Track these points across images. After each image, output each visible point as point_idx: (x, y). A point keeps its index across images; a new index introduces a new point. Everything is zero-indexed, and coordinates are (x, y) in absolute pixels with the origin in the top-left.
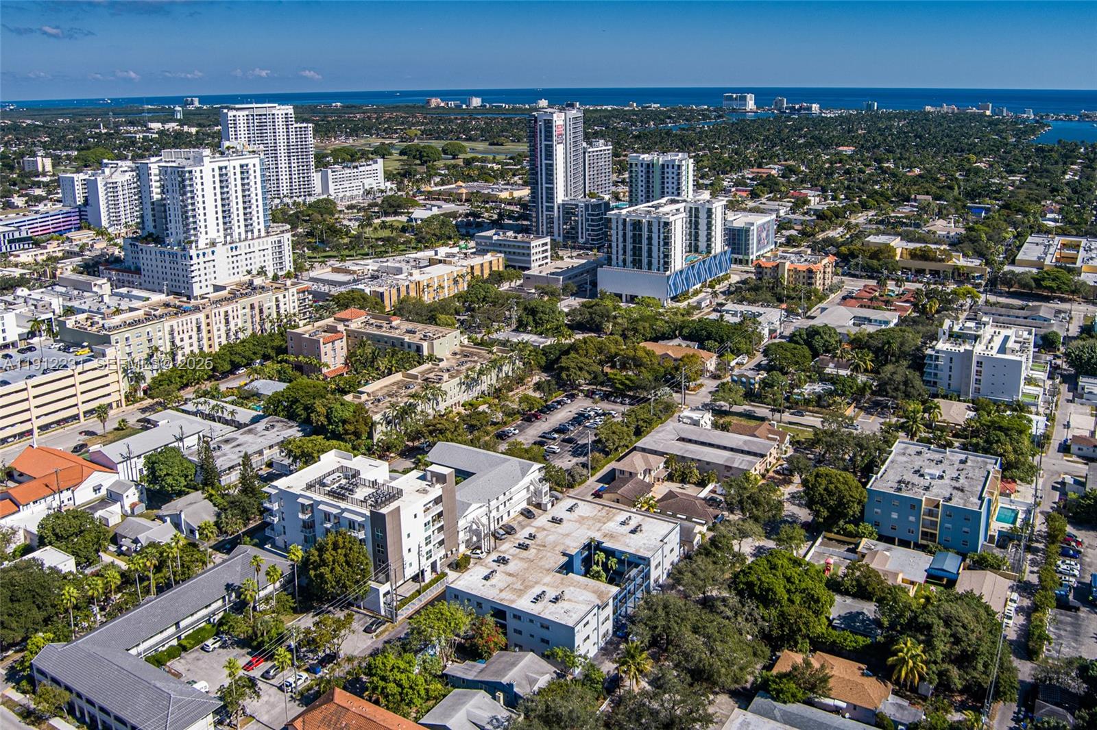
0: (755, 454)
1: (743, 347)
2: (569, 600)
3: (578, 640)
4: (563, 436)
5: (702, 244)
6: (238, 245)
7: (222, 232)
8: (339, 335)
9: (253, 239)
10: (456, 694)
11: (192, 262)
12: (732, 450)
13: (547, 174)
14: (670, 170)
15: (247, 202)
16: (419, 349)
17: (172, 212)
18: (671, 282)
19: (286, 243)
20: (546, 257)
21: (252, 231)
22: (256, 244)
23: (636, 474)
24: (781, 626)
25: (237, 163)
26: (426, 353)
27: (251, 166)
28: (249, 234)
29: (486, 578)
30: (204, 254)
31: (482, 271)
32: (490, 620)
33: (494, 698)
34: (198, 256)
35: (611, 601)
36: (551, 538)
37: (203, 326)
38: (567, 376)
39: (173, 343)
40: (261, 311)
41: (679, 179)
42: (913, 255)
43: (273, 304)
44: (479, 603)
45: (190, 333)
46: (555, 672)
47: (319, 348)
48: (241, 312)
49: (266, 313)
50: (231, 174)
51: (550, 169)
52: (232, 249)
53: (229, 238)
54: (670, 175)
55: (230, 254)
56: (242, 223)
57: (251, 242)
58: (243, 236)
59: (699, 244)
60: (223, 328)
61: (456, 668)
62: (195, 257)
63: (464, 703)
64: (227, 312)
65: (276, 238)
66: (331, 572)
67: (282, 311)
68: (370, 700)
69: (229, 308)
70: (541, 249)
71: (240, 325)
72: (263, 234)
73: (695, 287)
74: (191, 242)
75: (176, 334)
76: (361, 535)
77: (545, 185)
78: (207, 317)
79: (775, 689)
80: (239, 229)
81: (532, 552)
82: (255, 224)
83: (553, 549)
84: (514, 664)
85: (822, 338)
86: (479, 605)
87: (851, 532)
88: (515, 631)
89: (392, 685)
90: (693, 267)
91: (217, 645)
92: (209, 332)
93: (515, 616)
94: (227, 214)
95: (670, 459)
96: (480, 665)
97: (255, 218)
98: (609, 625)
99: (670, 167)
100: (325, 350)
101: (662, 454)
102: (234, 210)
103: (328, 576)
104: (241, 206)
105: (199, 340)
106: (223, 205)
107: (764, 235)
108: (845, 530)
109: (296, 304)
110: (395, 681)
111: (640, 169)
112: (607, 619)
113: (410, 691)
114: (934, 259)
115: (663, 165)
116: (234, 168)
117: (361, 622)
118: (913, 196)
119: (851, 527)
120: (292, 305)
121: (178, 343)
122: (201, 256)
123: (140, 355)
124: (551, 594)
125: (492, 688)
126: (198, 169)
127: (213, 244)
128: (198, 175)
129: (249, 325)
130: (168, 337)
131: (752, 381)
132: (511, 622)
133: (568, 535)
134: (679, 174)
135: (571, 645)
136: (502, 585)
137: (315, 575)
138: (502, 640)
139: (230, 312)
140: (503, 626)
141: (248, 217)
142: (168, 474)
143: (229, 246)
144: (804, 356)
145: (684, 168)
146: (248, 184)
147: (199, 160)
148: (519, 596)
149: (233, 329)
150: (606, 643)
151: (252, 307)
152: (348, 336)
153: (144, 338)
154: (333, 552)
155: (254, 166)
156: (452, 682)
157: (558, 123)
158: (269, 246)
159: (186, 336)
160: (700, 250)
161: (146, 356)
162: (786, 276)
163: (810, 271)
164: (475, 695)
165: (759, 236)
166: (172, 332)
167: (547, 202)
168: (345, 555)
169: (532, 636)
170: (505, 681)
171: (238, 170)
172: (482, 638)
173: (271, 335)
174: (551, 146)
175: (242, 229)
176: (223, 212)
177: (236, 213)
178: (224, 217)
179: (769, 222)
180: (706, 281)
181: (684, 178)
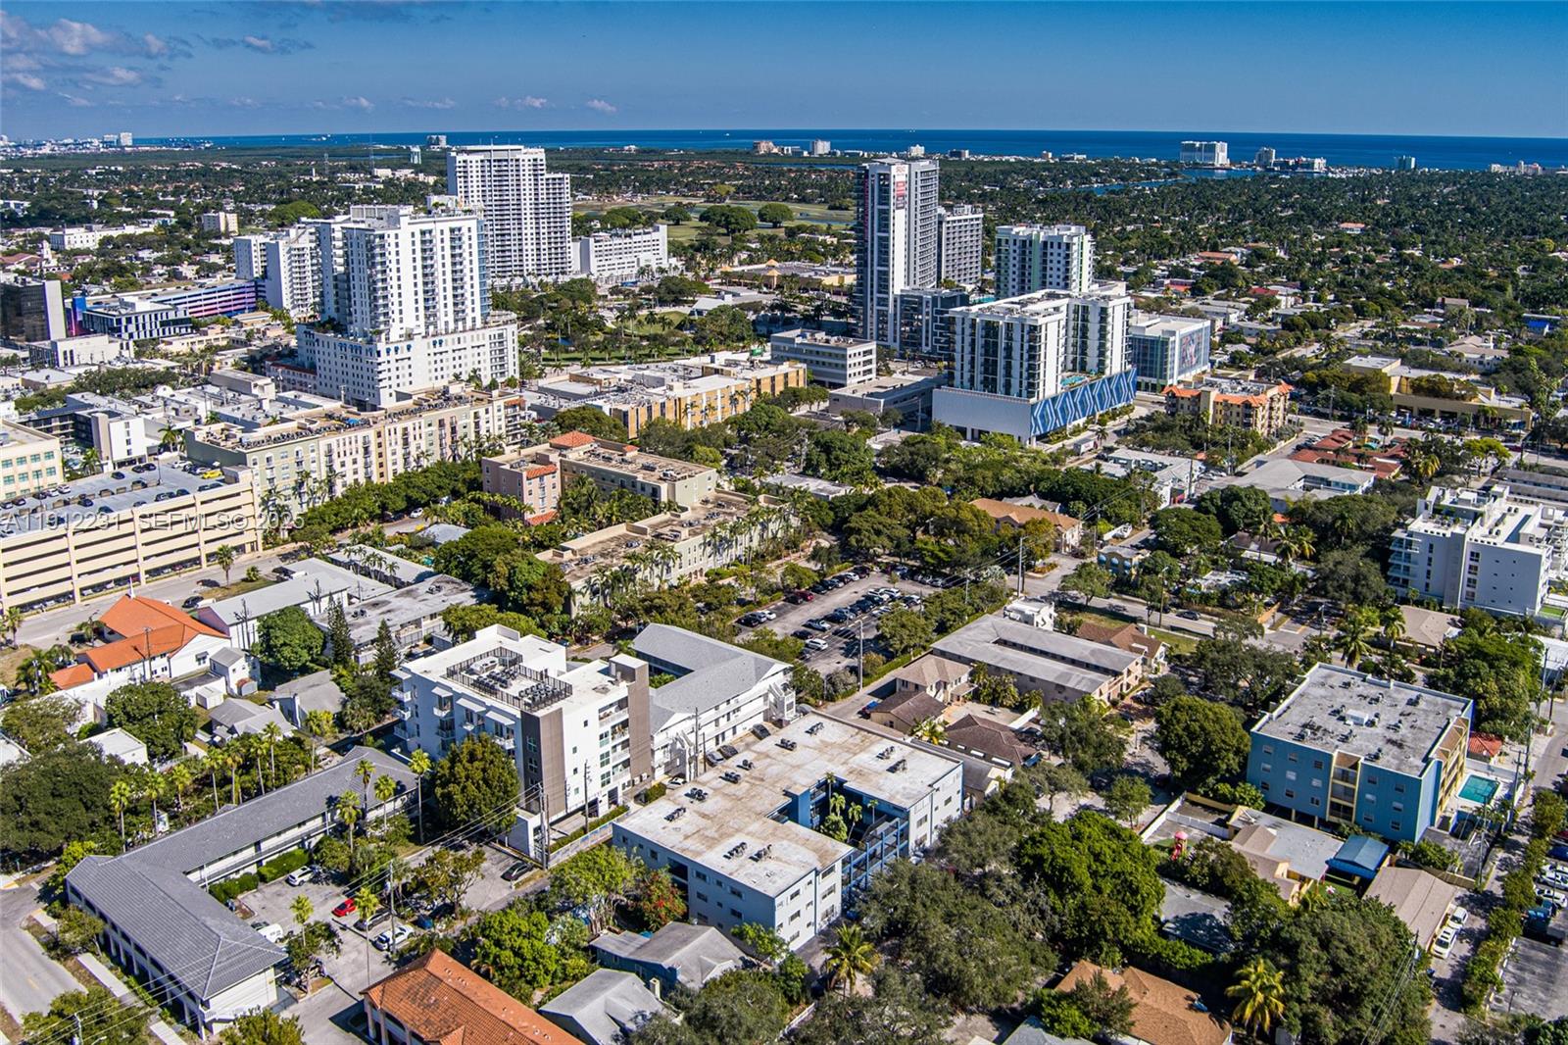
0: (1106, 671)
1: (1126, 513)
2: (778, 859)
3: (781, 916)
4: (836, 627)
5: (1092, 361)
6: (443, 338)
7: (422, 320)
8: (550, 468)
9: (464, 331)
10: (600, 975)
11: (380, 360)
12: (1073, 662)
13: (880, 252)
14: (1055, 250)
15: (457, 280)
16: (655, 492)
17: (357, 291)
18: (1037, 412)
19: (510, 338)
20: (870, 371)
21: (464, 320)
22: (469, 339)
23: (925, 688)
24: (1079, 925)
25: (446, 226)
26: (664, 498)
27: (464, 230)
28: (460, 323)
29: (670, 818)
30: (396, 349)
31: (773, 387)
32: (665, 877)
33: (648, 986)
34: (388, 351)
35: (838, 865)
36: (775, 769)
37: (373, 448)
38: (857, 541)
39: (330, 468)
40: (454, 430)
41: (1068, 263)
42: (1417, 388)
43: (471, 421)
44: (652, 853)
45: (354, 456)
46: (742, 959)
47: (521, 484)
48: (425, 430)
49: (460, 433)
50: (437, 241)
51: (884, 246)
52: (435, 343)
53: (431, 328)
54: (1055, 258)
55: (432, 350)
56: (451, 308)
57: (461, 335)
58: (451, 326)
59: (1088, 359)
60: (400, 451)
61: (610, 941)
62: (383, 353)
63: (606, 988)
64: (406, 429)
65: (495, 331)
66: (463, 791)
67: (483, 432)
68: (477, 971)
69: (409, 424)
70: (862, 359)
71: (424, 449)
72: (479, 324)
73: (1075, 423)
74: (380, 332)
75: (335, 456)
76: (509, 745)
77: (876, 268)
78: (379, 435)
79: (1049, 1015)
80: (445, 315)
81: (743, 786)
82: (468, 311)
83: (773, 785)
84: (685, 942)
85: (1244, 505)
86: (654, 854)
87: (1224, 795)
88: (699, 896)
89: (508, 953)
90: (1073, 393)
91: (306, 878)
92: (380, 455)
93: (698, 875)
94: (430, 295)
95: (977, 669)
96: (642, 939)
97: (468, 303)
98: (835, 901)
99: (1055, 245)
100: (530, 487)
101: (967, 661)
102: (439, 290)
103: (458, 797)
104: (449, 285)
105: (367, 466)
106: (425, 284)
107: (1192, 349)
108: (1215, 791)
109: (503, 423)
110: (512, 948)
111: (1012, 247)
112: (831, 891)
113: (533, 964)
114: (1449, 395)
115: (1045, 243)
116: (442, 232)
117: (502, 864)
118: (1439, 300)
119: (1225, 788)
120: (497, 424)
121: (337, 468)
122: (392, 352)
123: (286, 482)
124: (754, 847)
125: (647, 971)
126: (392, 233)
127: (410, 336)
128: (392, 240)
129: (436, 448)
130: (324, 459)
131: (1127, 563)
132: (693, 883)
133: (799, 767)
134: (1068, 256)
135: (769, 921)
136: (690, 829)
137: (442, 795)
138: (679, 906)
139: (410, 430)
140: (683, 887)
141: (458, 300)
142: (285, 644)
143: (431, 340)
144: (1210, 531)
145: (1075, 248)
146: (461, 255)
147: (394, 221)
148: (710, 847)
149: (414, 453)
150: (830, 925)
151: (441, 424)
152: (564, 470)
153: (292, 459)
154: (467, 765)
155: (469, 230)
156: (598, 957)
157: (897, 179)
158: (487, 342)
159: (348, 460)
160: (1088, 368)
161: (293, 484)
162: (1211, 411)
163: (1247, 405)
164: (624, 977)
165: (1183, 351)
166: (329, 454)
167: (879, 292)
168: (484, 770)
169: (720, 905)
170: (666, 963)
171: (447, 236)
172: (650, 901)
173: (465, 463)
174: (887, 212)
175: (451, 318)
176: (426, 292)
177: (442, 294)
178: (426, 300)
179: (1200, 330)
180: (1094, 414)
181: (1075, 262)
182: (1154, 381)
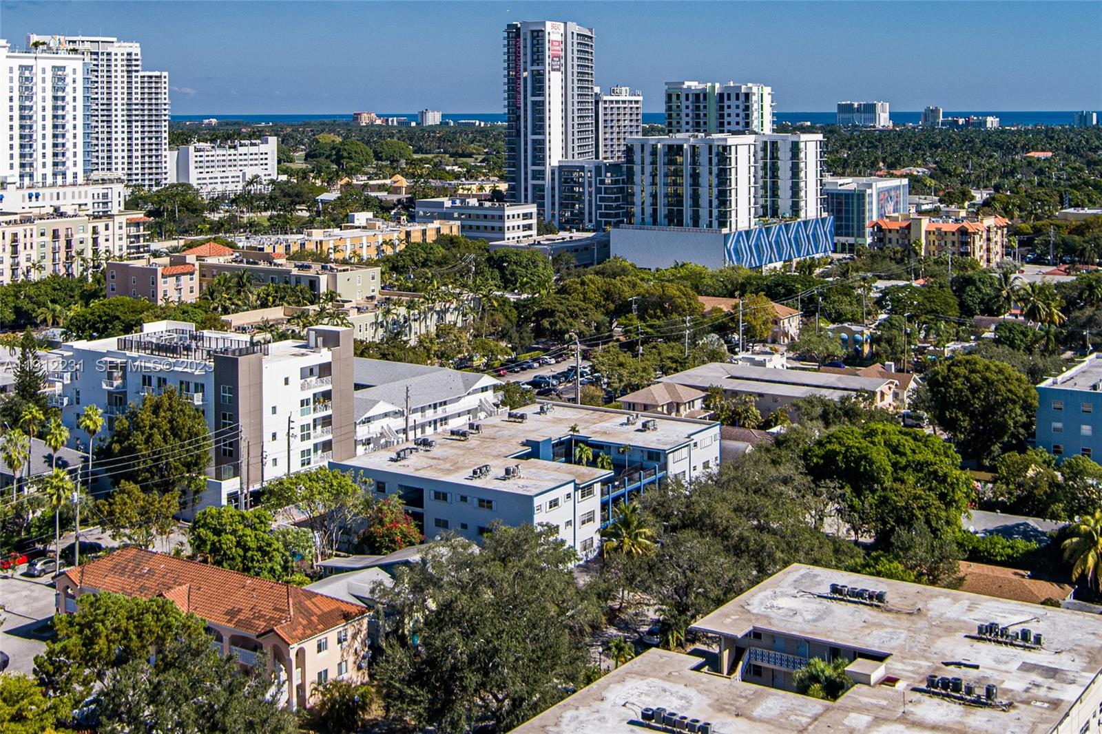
5: (784, 203)
6: (41, 191)
7: (17, 170)
9: (64, 186)
13: (534, 119)
14: (733, 102)
15: (58, 127)
20: (530, 236)
21: (64, 174)
22: (69, 195)
25: (49, 64)
27: (69, 71)
28: (59, 178)
41: (747, 116)
50: (38, 79)
51: (539, 111)
52: (30, 197)
53: (27, 180)
54: (733, 111)
55: (27, 204)
56: (49, 160)
57: (61, 190)
58: (50, 180)
59: (780, 202)
65: (99, 189)
72: (80, 179)
73: (772, 265)
77: (530, 137)
80: (43, 167)
82: (69, 164)
90: (768, 232)
94: (26, 141)
97: (69, 154)
99: (733, 97)
102: (38, 136)
104: (49, 131)
106: (22, 127)
107: (892, 205)
111: (684, 103)
115: (721, 95)
116: (44, 71)
131: (858, 337)
134: (747, 108)
141: (59, 151)
143: (26, 192)
145: (755, 98)
146: (63, 99)
155: (74, 71)
157: (552, 38)
158: (90, 201)
160: (781, 212)
165: (882, 206)
167: (534, 163)
171: (49, 75)
174: (541, 74)
175: (49, 170)
176: (22, 137)
177: (40, 142)
178: (22, 146)
179: (898, 188)
180: (790, 260)
181: (756, 114)
182: (851, 240)
